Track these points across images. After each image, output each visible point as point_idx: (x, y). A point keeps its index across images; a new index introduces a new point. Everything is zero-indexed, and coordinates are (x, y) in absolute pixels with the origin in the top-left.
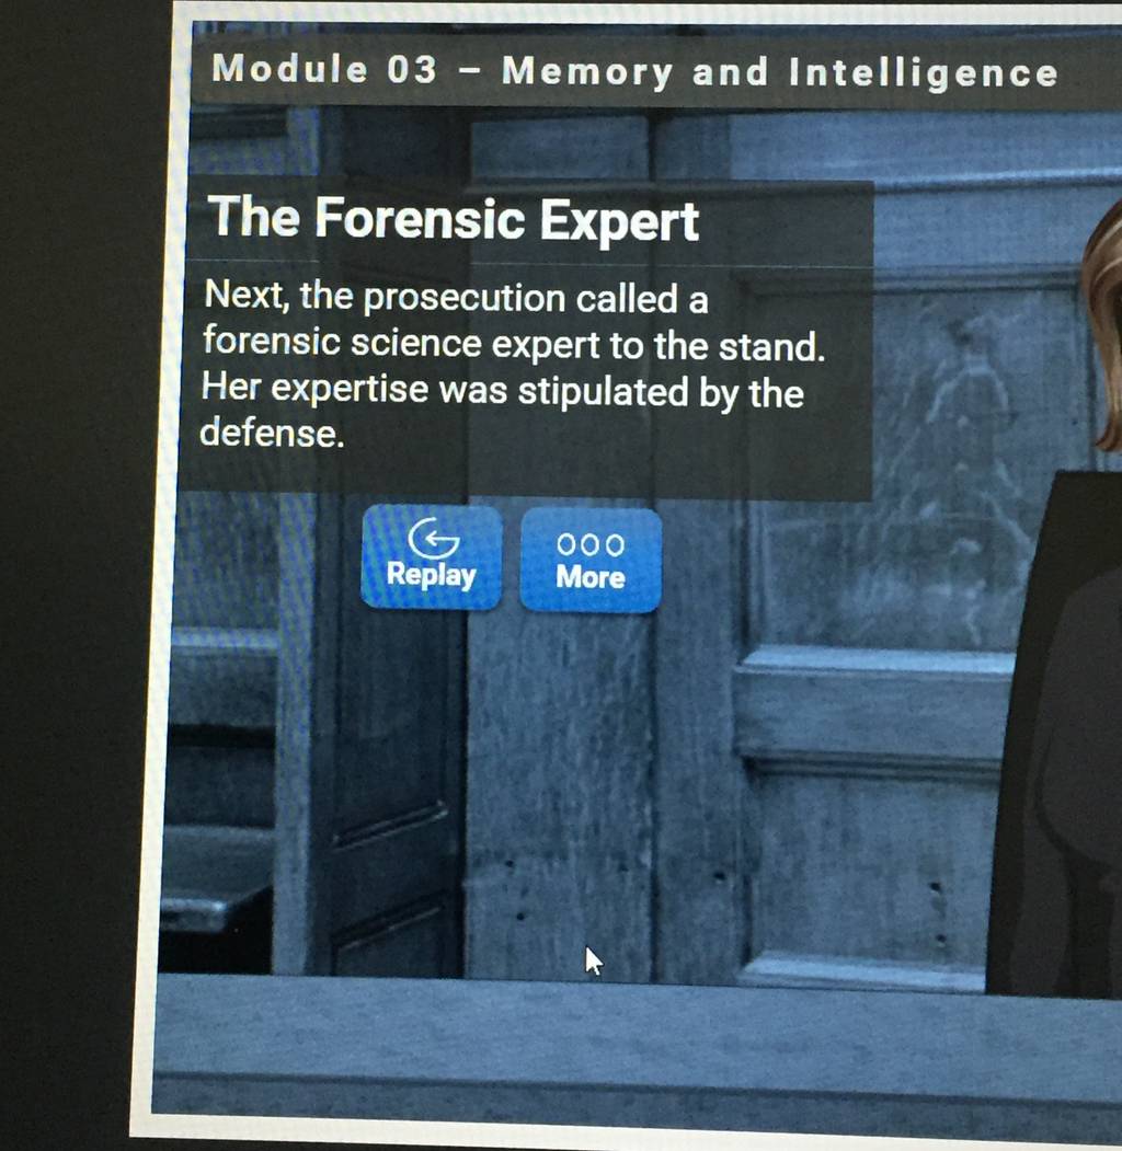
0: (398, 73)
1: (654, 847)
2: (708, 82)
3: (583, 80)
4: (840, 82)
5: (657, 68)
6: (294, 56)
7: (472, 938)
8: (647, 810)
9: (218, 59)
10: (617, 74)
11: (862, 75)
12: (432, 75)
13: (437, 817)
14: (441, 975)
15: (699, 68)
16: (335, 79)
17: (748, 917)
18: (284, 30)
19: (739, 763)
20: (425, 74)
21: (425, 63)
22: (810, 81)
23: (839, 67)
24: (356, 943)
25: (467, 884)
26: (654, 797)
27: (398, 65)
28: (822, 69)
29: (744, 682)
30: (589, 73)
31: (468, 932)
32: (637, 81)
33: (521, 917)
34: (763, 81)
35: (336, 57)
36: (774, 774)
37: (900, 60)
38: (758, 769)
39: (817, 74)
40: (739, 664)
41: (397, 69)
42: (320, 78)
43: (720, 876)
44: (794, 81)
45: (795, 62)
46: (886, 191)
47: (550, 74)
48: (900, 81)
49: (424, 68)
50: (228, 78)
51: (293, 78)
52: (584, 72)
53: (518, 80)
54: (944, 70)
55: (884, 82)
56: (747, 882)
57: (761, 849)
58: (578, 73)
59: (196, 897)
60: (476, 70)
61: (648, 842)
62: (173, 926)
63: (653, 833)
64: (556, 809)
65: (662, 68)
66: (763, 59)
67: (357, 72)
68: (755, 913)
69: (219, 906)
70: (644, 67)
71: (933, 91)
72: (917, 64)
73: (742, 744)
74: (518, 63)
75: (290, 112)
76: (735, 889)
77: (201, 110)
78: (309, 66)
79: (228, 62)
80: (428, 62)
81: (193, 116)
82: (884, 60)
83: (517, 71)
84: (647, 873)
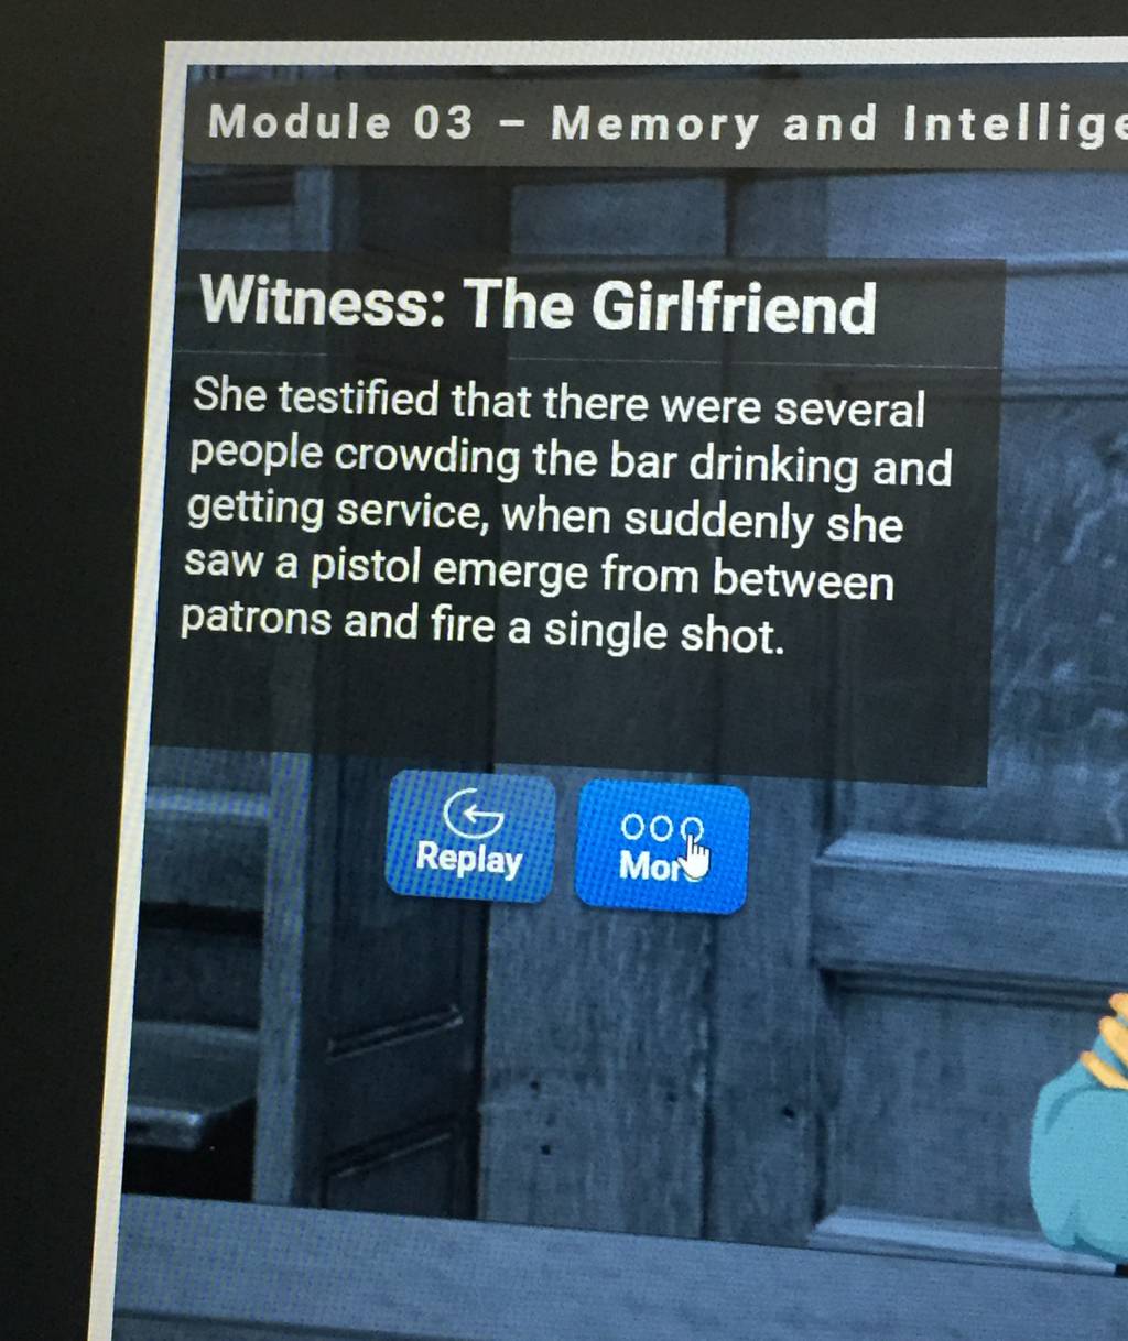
0: (427, 127)
1: (709, 1075)
2: (803, 136)
3: (649, 135)
4: (968, 135)
5: (739, 118)
6: (305, 107)
7: (488, 1171)
8: (703, 1028)
9: (216, 110)
10: (690, 127)
11: (995, 127)
12: (467, 129)
13: (449, 1025)
14: (450, 1214)
15: (790, 119)
16: (352, 134)
17: (822, 1165)
18: (293, 77)
19: (816, 974)
20: (459, 128)
21: (459, 114)
22: (930, 135)
23: (967, 117)
24: (351, 1171)
25: (483, 1108)
26: (711, 1015)
27: (427, 116)
28: (945, 120)
29: (825, 877)
30: (657, 125)
31: (483, 1165)
32: (715, 135)
33: (546, 1150)
34: (870, 135)
35: (354, 107)
36: (858, 990)
37: (1044, 108)
38: (840, 984)
39: (938, 125)
40: (820, 855)
41: (426, 122)
42: (335, 133)
43: (789, 1112)
44: (910, 135)
45: (911, 109)
46: (1019, 273)
47: (610, 126)
48: (1043, 135)
49: (458, 121)
50: (227, 133)
51: (303, 133)
52: (650, 125)
53: (570, 134)
54: (1100, 119)
55: (1023, 135)
56: (821, 1123)
57: (840, 1082)
58: (643, 124)
59: (168, 1107)
60: (520, 123)
61: (702, 1070)
62: (139, 1140)
63: (707, 1057)
64: (591, 1021)
65: (746, 120)
66: (872, 107)
67: (378, 125)
68: (831, 1162)
69: (194, 1119)
70: (724, 118)
71: (1084, 145)
72: (1065, 112)
73: (818, 954)
74: (571, 116)
75: (299, 175)
76: (806, 1129)
77: (194, 172)
78: (321, 118)
79: (228, 113)
80: (463, 113)
81: (185, 180)
82: (1024, 108)
83: (569, 123)
84: (699, 1106)
